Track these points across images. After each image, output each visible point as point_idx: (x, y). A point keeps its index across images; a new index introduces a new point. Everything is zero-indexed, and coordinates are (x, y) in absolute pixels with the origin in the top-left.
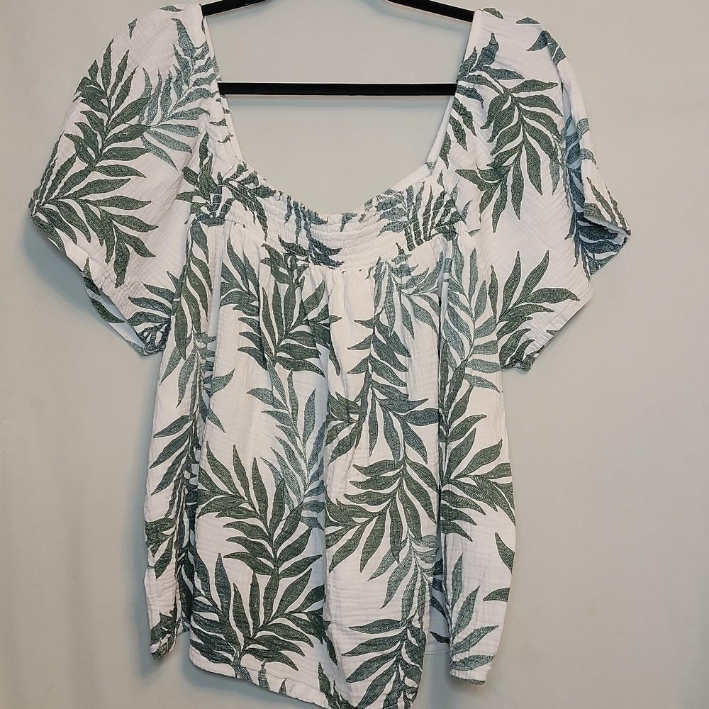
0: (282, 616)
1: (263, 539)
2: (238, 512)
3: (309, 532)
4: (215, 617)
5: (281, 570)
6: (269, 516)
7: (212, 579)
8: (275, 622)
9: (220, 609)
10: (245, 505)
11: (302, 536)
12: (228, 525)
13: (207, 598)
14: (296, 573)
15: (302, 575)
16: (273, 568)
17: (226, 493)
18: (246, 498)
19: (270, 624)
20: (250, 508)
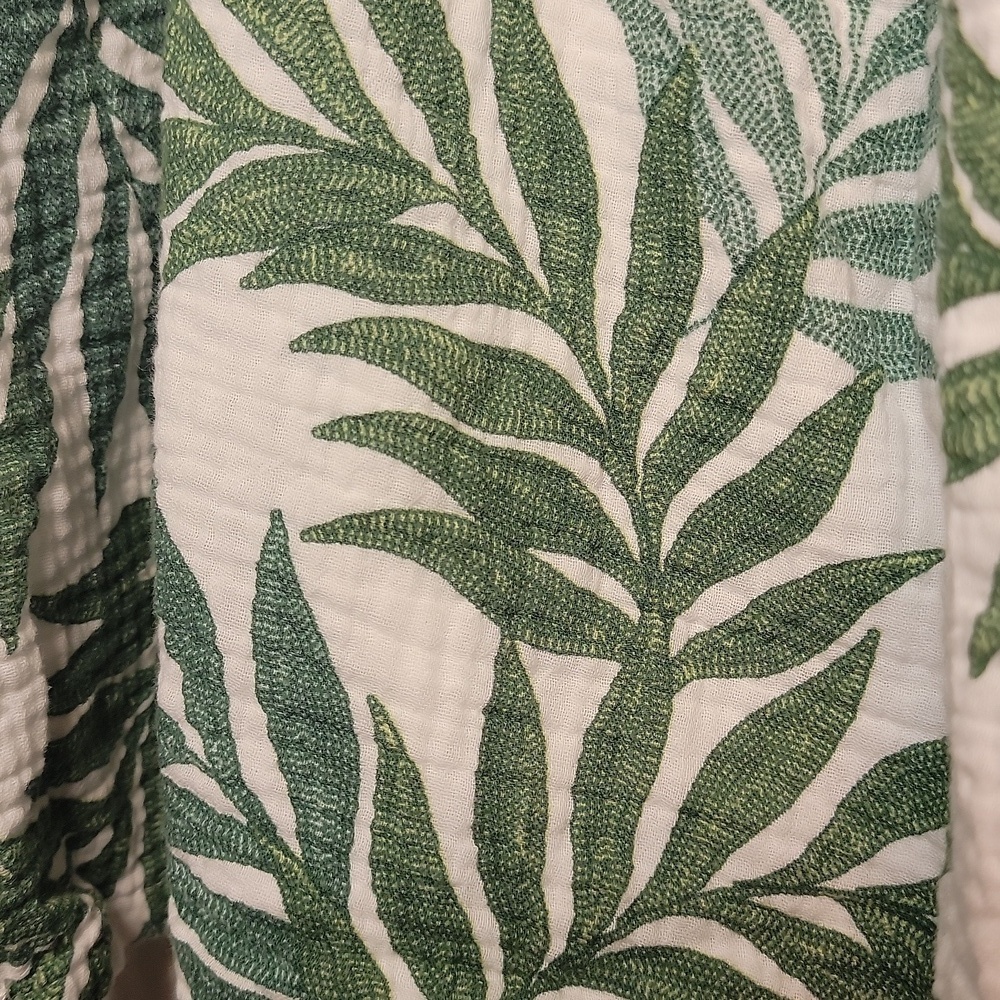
0: (686, 904)
1: (564, 438)
2: (389, 257)
3: (855, 402)
4: (260, 891)
5: (686, 629)
6: (610, 300)
7: (239, 667)
8: (645, 935)
9: (295, 847)
10: (439, 220)
11: (811, 427)
12: (321, 340)
13: (214, 774)
14: (781, 652)
15: (816, 665)
16: (634, 614)
17: (300, 133)
18: (441, 175)
19: (617, 947)
20: (472, 241)
